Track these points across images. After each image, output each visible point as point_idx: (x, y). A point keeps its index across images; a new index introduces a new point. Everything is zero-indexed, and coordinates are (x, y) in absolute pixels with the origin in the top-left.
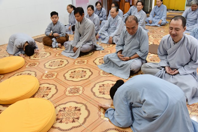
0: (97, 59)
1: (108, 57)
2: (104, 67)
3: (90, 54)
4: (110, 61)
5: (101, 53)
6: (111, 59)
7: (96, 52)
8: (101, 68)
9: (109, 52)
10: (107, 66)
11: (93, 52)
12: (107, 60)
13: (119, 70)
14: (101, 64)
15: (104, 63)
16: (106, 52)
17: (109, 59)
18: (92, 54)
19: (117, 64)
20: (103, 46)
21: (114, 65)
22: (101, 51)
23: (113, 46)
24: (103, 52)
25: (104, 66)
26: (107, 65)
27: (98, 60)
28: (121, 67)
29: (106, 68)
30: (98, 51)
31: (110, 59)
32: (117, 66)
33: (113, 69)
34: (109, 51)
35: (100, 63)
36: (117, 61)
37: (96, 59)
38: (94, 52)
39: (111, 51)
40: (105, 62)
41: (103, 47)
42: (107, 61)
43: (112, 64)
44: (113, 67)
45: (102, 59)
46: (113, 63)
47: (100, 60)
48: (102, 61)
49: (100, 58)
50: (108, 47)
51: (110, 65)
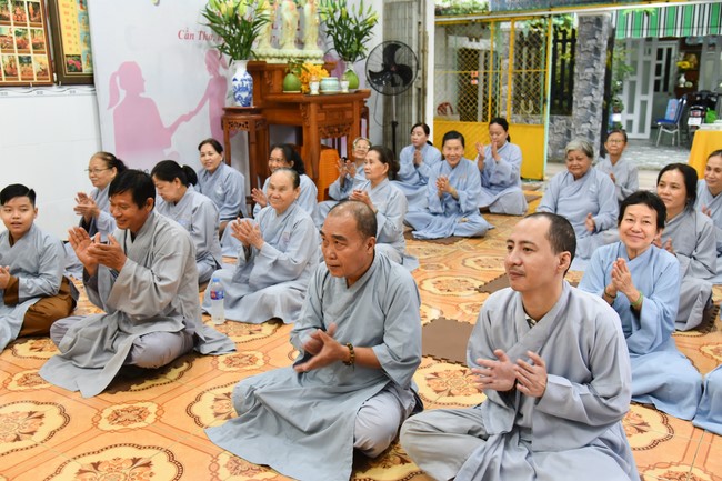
0: (204, 397)
1: (252, 391)
2: (237, 436)
3: (174, 373)
4: (260, 405)
5: (222, 366)
6: (267, 399)
7: (199, 363)
8: (221, 440)
9: (260, 363)
10: (251, 430)
11: (186, 365)
12: (248, 402)
13: (305, 448)
14: (221, 422)
16: (243, 360)
17: (257, 398)
18: (181, 374)
20: (231, 333)
21: (282, 423)
22: (221, 359)
23: (275, 331)
24: (230, 362)
25: (235, 433)
26: (250, 427)
27: (208, 399)
29: (243, 440)
30: (209, 359)
31: (263, 397)
32: (295, 430)
33: (277, 442)
34: (259, 355)
35: (217, 415)
36: (292, 408)
37: (198, 399)
38: (190, 362)
39: (265, 354)
40: (239, 413)
41: (233, 339)
42: (251, 406)
43: (271, 419)
45: (228, 395)
46: (277, 415)
47: (217, 400)
48: (228, 407)
49: (220, 392)
50: (253, 336)
51: (262, 424)
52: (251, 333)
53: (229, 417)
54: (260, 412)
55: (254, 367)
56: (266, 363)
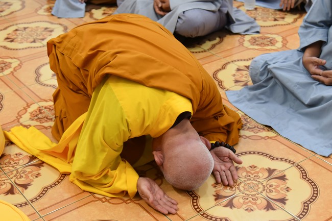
0: (228, 67)
1: (266, 65)
2: (250, 100)
3: (208, 45)
4: (271, 78)
5: (247, 44)
6: (278, 73)
7: (228, 39)
8: (236, 102)
9: (279, 45)
10: (262, 97)
11: (218, 40)
12: (262, 74)
13: (304, 118)
14: (239, 88)
15: (250, 83)
16: (265, 41)
17: (269, 71)
18: (214, 46)
19: (299, 92)
20: (259, 17)
21: (288, 95)
22: (247, 38)
23: (295, 20)
24: (254, 41)
25: (248, 97)
26: (262, 94)
27: (232, 68)
28: (311, 105)
29: (254, 104)
30: (237, 38)
31: (275, 71)
33: (281, 109)
34: (279, 39)
35: (236, 81)
36: (298, 84)
37: (224, 67)
38: (222, 38)
39: (284, 39)
40: (254, 82)
41: (259, 23)
42: (264, 78)
43: (279, 91)
44: (284, 102)
45: (248, 67)
46: (285, 88)
47: (238, 70)
48: (246, 77)
49: (242, 64)
50: (276, 23)
51: (271, 93)
52: (275, 20)
53: (246, 85)
54: (271, 84)
55: (273, 48)
56: (284, 45)
